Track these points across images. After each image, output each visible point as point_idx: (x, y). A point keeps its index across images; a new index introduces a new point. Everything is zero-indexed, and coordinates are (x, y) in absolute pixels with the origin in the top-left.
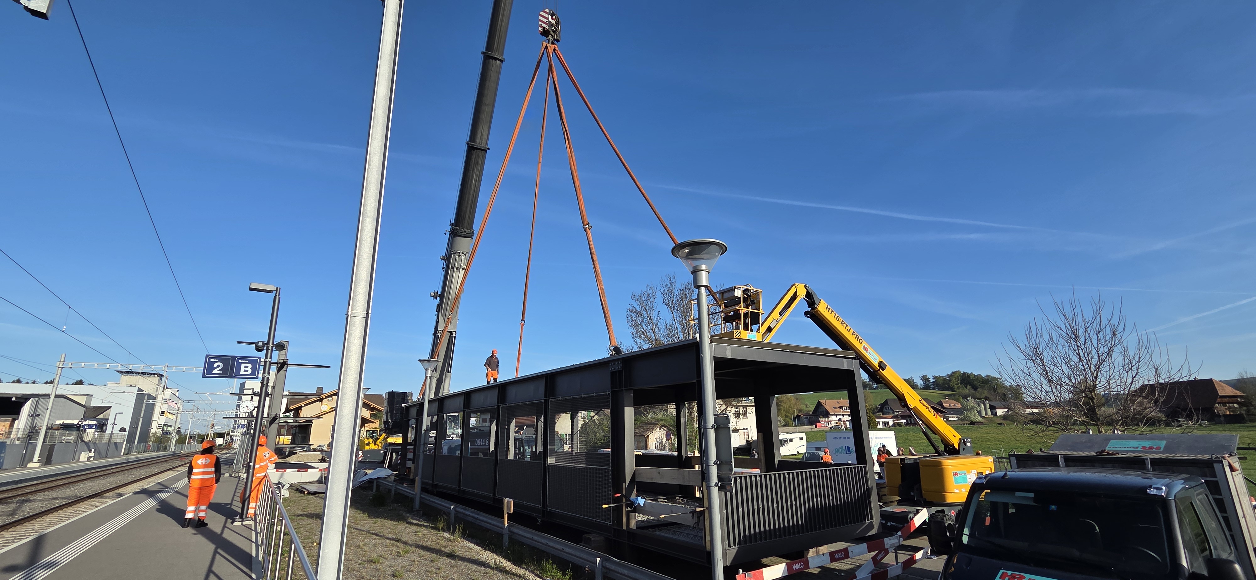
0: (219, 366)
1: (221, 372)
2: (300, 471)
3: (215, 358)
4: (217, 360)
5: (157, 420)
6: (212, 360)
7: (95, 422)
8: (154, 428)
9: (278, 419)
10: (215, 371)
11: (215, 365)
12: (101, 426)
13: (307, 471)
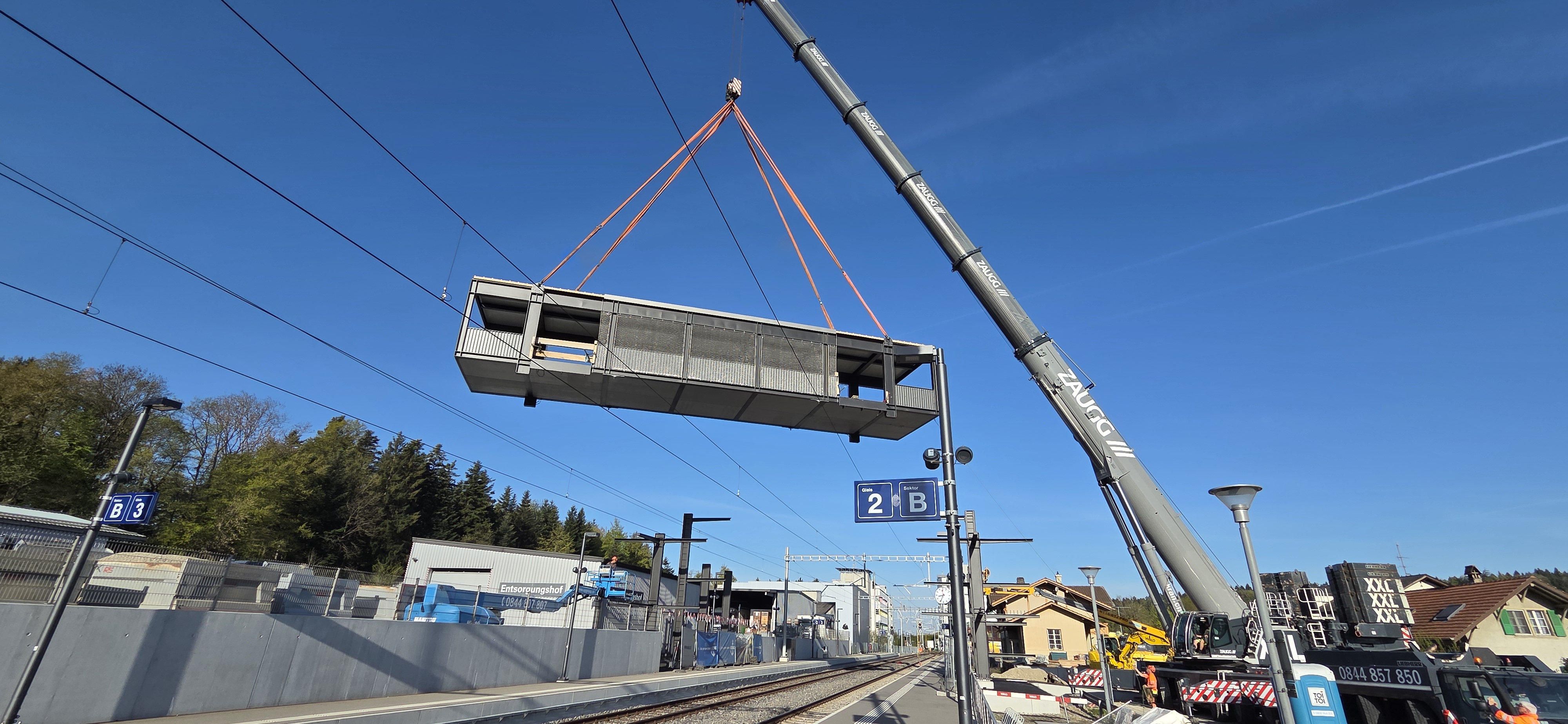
0: (875, 500)
1: (880, 511)
2: (1030, 698)
3: (867, 487)
4: (871, 490)
5: (875, 619)
6: (864, 490)
7: (823, 618)
8: (873, 628)
9: (984, 616)
10: (872, 510)
11: (871, 499)
12: (830, 623)
13: (1039, 698)
